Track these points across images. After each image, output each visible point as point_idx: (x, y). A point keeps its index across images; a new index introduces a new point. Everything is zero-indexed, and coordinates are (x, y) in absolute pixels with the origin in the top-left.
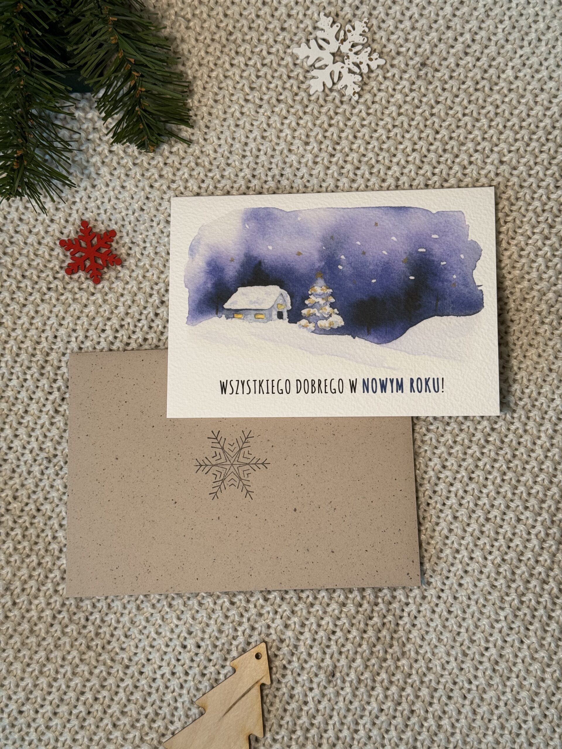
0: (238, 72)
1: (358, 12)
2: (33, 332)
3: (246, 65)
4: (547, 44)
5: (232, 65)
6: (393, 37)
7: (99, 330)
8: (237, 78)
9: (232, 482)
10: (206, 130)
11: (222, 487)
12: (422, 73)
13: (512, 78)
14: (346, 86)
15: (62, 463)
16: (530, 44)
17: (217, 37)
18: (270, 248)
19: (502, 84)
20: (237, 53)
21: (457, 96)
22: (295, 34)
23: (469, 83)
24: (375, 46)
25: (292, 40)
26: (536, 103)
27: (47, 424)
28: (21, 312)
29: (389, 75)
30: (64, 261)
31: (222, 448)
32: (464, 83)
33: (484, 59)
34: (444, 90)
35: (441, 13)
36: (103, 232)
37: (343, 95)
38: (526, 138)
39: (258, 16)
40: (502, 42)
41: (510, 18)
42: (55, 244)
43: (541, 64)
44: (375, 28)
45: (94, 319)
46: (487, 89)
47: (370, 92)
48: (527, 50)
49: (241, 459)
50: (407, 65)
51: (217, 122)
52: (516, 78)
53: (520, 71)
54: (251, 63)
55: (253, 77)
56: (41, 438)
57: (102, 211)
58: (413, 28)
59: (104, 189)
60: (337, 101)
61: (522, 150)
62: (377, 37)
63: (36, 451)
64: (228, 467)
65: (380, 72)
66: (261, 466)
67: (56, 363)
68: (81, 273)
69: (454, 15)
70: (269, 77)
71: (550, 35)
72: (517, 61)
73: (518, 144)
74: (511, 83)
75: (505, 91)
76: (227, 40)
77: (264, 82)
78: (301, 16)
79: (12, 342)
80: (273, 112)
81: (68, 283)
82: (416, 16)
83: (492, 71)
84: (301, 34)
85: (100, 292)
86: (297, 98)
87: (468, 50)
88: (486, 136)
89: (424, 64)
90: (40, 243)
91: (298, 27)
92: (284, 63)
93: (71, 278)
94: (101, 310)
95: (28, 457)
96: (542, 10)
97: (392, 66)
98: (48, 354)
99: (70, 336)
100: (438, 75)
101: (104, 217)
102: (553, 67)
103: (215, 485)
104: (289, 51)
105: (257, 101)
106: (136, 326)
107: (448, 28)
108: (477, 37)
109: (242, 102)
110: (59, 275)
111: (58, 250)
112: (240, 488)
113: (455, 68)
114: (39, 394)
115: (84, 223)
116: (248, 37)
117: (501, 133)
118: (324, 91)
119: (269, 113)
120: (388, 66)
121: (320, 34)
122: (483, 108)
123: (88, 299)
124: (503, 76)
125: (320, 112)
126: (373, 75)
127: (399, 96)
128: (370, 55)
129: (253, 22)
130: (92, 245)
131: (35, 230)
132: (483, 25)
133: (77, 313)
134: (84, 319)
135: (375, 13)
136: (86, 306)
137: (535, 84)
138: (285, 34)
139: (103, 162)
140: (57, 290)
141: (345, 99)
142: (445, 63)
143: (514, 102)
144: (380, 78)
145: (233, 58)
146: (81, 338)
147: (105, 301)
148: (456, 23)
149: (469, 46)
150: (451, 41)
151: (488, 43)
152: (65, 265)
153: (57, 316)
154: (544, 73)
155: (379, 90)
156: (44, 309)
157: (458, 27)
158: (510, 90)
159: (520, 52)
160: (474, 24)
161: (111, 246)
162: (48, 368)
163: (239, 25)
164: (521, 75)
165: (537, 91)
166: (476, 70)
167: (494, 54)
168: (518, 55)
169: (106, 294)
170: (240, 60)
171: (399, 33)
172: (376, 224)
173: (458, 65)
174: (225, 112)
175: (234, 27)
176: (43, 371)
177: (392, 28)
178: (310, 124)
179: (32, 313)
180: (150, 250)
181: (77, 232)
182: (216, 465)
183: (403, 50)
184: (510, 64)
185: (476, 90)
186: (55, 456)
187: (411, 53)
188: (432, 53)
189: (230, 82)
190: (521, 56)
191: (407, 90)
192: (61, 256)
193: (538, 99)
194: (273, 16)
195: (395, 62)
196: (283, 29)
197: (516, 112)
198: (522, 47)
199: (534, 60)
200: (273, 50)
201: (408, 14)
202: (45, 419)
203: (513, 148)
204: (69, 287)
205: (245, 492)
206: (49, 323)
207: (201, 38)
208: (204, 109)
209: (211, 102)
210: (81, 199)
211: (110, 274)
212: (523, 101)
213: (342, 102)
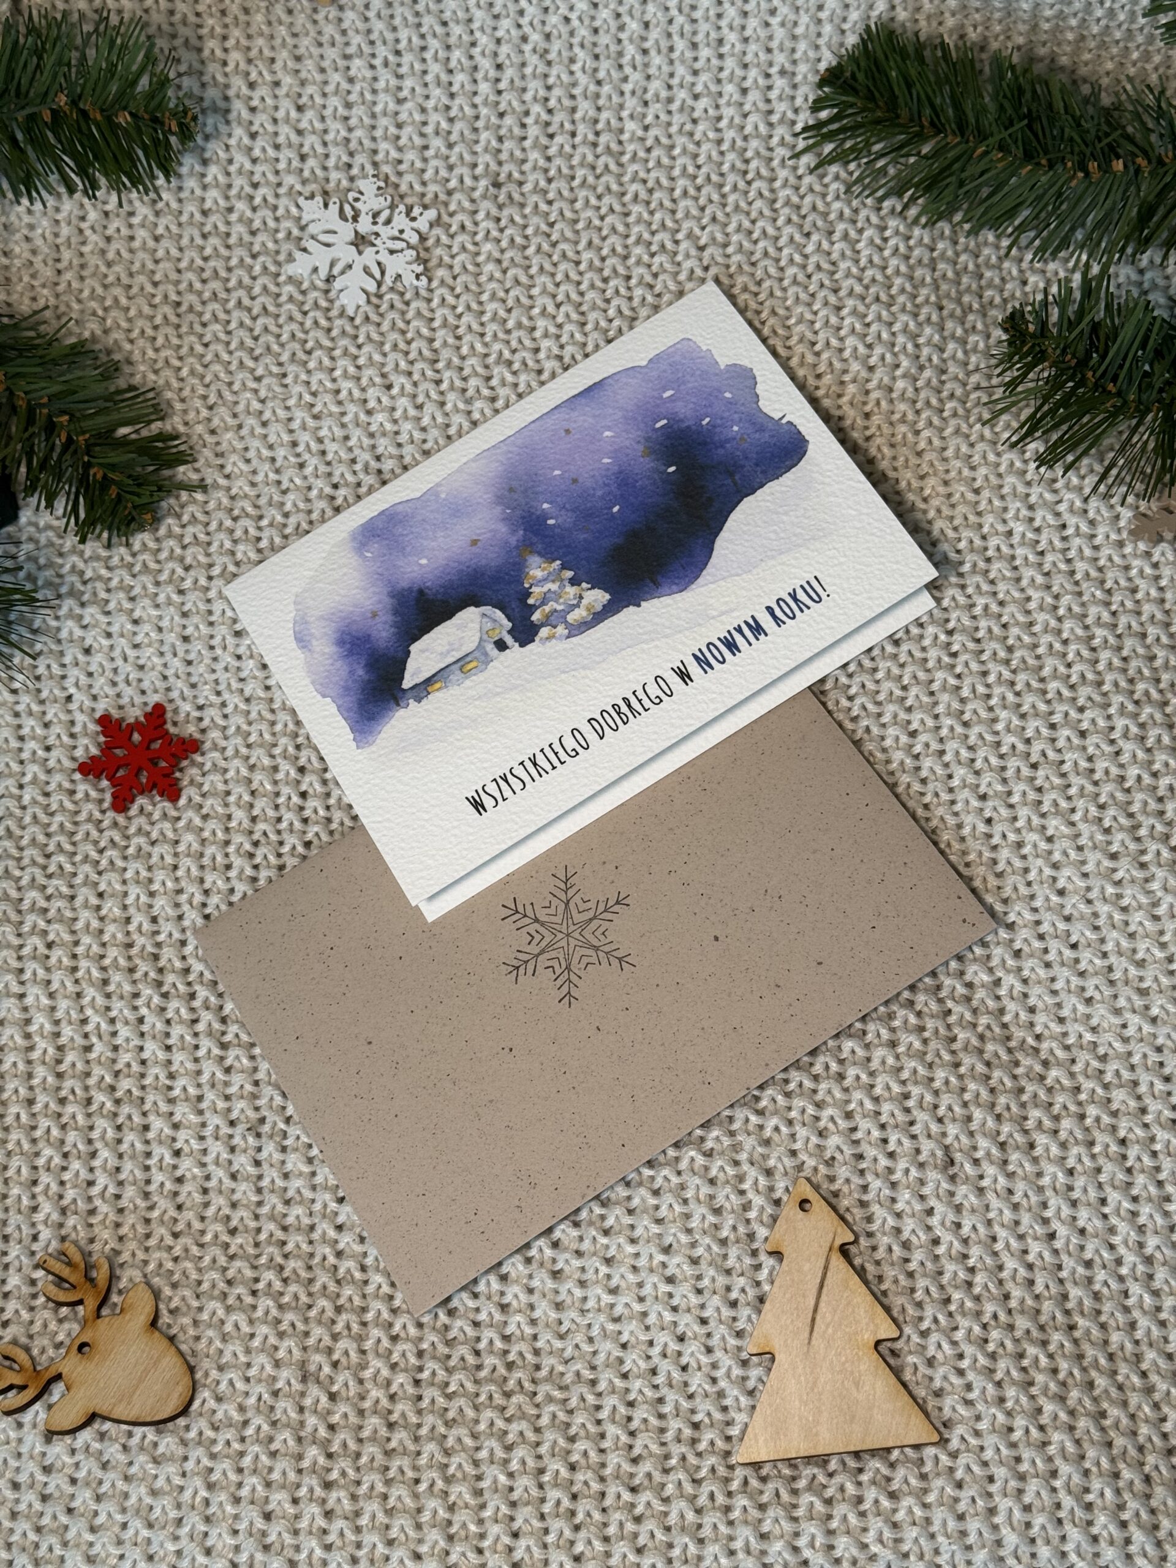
0: (220, 348)
1: (355, 171)
2: (111, 929)
4: (659, 52)
9: (585, 960)
10: (219, 461)
11: (573, 978)
14: (399, 276)
18: (424, 561)
21: (575, 200)
22: (278, 252)
23: (581, 173)
24: (409, 200)
25: (277, 262)
26: (698, 144)
27: (219, 1075)
28: (74, 910)
29: (454, 228)
30: (102, 799)
31: (536, 920)
32: (573, 178)
33: (581, 129)
34: (549, 202)
35: (478, 100)
36: (142, 718)
37: (402, 294)
38: (715, 197)
39: (206, 258)
40: (592, 88)
41: (582, 46)
42: (73, 781)
43: (670, 87)
44: (393, 178)
45: (202, 854)
46: (613, 167)
47: (440, 265)
48: (635, 77)
49: (578, 918)
50: (473, 200)
51: (229, 435)
52: (646, 128)
53: (644, 116)
54: (233, 325)
55: (249, 343)
56: (221, 1105)
57: (122, 686)
58: (450, 146)
59: (106, 644)
60: (398, 305)
61: (720, 216)
62: (404, 188)
63: (225, 1130)
64: (564, 943)
65: (437, 231)
66: (616, 908)
67: (178, 965)
68: (141, 801)
69: (499, 92)
70: (273, 329)
71: (654, 34)
72: (631, 103)
73: (708, 211)
74: (642, 139)
75: (642, 154)
76: (178, 315)
77: (270, 340)
78: (271, 224)
79: (83, 964)
80: (308, 371)
81: (127, 826)
82: (444, 125)
83: (603, 139)
84: (286, 247)
85: (189, 808)
86: (334, 333)
87: (551, 130)
88: (654, 227)
89: (497, 185)
90: (47, 795)
91: (276, 242)
92: (283, 298)
93: (128, 817)
94: (207, 834)
95: (216, 1148)
97: (451, 215)
98: (157, 957)
99: (177, 905)
100: (528, 187)
101: (128, 692)
102: (689, 79)
103: (559, 982)
104: (282, 278)
105: (275, 369)
106: (279, 832)
107: (501, 115)
108: (552, 103)
109: (253, 385)
110: (107, 823)
111: (83, 787)
112: (604, 961)
113: (547, 164)
114: (177, 1031)
115: (103, 721)
116: (208, 295)
117: (673, 212)
118: (369, 302)
119: (304, 377)
120: (445, 217)
121: (313, 229)
122: (623, 194)
123: (175, 829)
124: (625, 137)
125: (381, 333)
126: (430, 242)
127: (487, 249)
128: (408, 214)
129: (203, 269)
130: (135, 747)
131: (28, 778)
132: (551, 81)
133: (168, 860)
134: (186, 862)
135: (380, 157)
136: (177, 842)
137: (677, 119)
138: (261, 260)
139: (82, 604)
141: (408, 296)
142: (527, 167)
143: (665, 161)
146: (198, 898)
148: (509, 99)
149: (548, 124)
150: (517, 131)
152: (106, 805)
154: (682, 95)
155: (453, 257)
156: (110, 882)
157: (515, 104)
159: (628, 88)
160: (534, 86)
164: (649, 119)
165: (688, 127)
166: (580, 150)
167: (592, 113)
171: (433, 163)
172: (567, 431)
173: (549, 159)
176: (165, 989)
179: (94, 901)
180: (233, 700)
182: (542, 952)
183: (453, 184)
184: (625, 114)
185: (598, 177)
188: (500, 163)
190: (633, 93)
192: (93, 794)
193: (697, 137)
195: (452, 207)
197: (676, 172)
199: (655, 85)
202: (209, 1068)
203: (705, 221)
205: (615, 962)
209: (205, 413)
213: (407, 303)
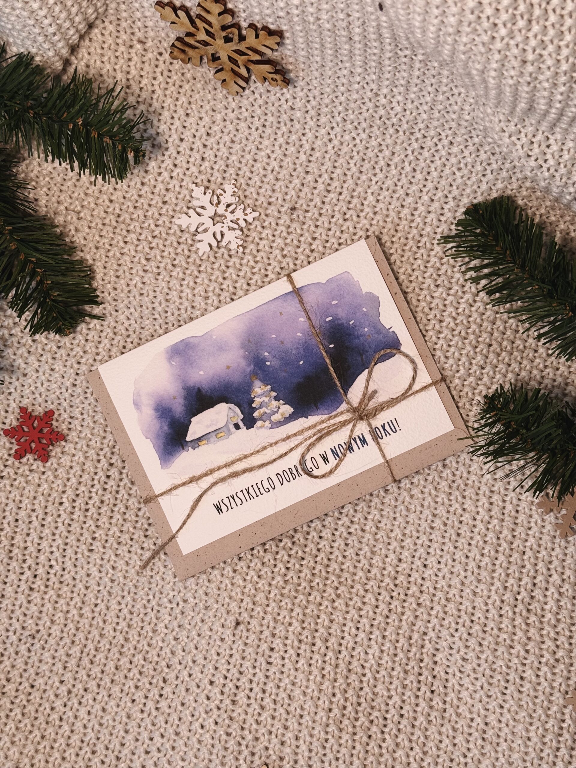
0: (132, 247)
1: (226, 175)
3: (139, 240)
5: (126, 242)
6: (262, 191)
7: (56, 505)
8: (133, 253)
10: (115, 303)
12: (294, 216)
13: (374, 203)
14: (229, 242)
15: (46, 637)
16: (381, 170)
17: (107, 221)
19: (367, 210)
20: (128, 231)
21: (330, 230)
22: (176, 205)
23: (337, 216)
24: (248, 201)
25: (174, 210)
26: (400, 219)
27: (25, 604)
29: (266, 224)
30: (11, 449)
32: (333, 217)
33: (345, 192)
34: (317, 226)
35: (297, 162)
36: (41, 414)
37: (230, 250)
39: (140, 196)
43: (396, 185)
44: (243, 187)
45: (49, 495)
46: (354, 217)
47: (253, 242)
50: (279, 212)
51: (123, 294)
52: (378, 201)
53: (379, 195)
54: (142, 237)
55: (147, 250)
58: (277, 180)
59: (35, 375)
60: (226, 256)
62: (248, 193)
63: (19, 631)
65: (257, 223)
67: (22, 545)
69: (310, 161)
70: (161, 247)
71: (396, 159)
72: (374, 188)
74: (374, 207)
75: (371, 215)
76: (117, 222)
77: (158, 252)
78: (177, 189)
80: (171, 276)
81: (18, 468)
82: (277, 168)
83: (355, 201)
84: (181, 204)
85: (50, 469)
86: (190, 260)
87: (329, 188)
89: (293, 209)
91: (177, 199)
92: (172, 231)
93: (20, 463)
94: (54, 486)
95: (13, 638)
96: (384, 140)
97: (267, 216)
98: (13, 538)
99: (30, 517)
100: (309, 215)
101: (40, 400)
102: (407, 185)
104: (173, 220)
105: (155, 270)
106: (90, 492)
107: (307, 173)
108: (335, 175)
109: (141, 273)
110: (9, 463)
111: (4, 440)
113: (322, 206)
114: (12, 577)
115: (23, 410)
116: (135, 216)
118: (211, 250)
119: (167, 279)
120: (263, 216)
121: (196, 203)
123: (40, 479)
124: (366, 203)
125: (213, 269)
126: (251, 227)
127: (279, 240)
128: (244, 210)
129: (137, 201)
130: (34, 428)
132: (337, 164)
133: (32, 494)
134: (41, 498)
135: (241, 173)
136: (39, 485)
137: (395, 203)
138: (167, 206)
139: (29, 352)
140: (9, 477)
141: (232, 253)
142: (312, 204)
143: (381, 223)
144: (259, 228)
145: (126, 237)
147: (56, 477)
148: (313, 167)
149: (329, 185)
150: (312, 184)
151: (345, 178)
153: (14, 501)
154: (401, 192)
155: (261, 239)
157: (316, 170)
158: (375, 213)
159: (375, 179)
160: (328, 165)
161: (52, 425)
162: (16, 551)
163: (124, 207)
164: (381, 198)
165: (399, 209)
166: (341, 203)
167: (353, 186)
168: (374, 182)
169: (56, 470)
170: (132, 237)
171: (266, 186)
173: (324, 203)
174: (128, 285)
175: (121, 210)
177: (258, 183)
178: (206, 281)
180: (88, 420)
181: (18, 419)
183: (273, 200)
184: (369, 191)
185: (345, 220)
186: (38, 631)
187: (280, 201)
188: (299, 197)
189: (126, 258)
190: (377, 182)
191: (284, 234)
193: (401, 215)
194: (153, 193)
195: (269, 212)
196: (165, 203)
197: (385, 231)
198: (375, 175)
199: (389, 183)
200: (160, 222)
201: (270, 168)
202: (21, 599)
204: (20, 471)
206: (8, 509)
207: (93, 225)
208: (109, 286)
209: (113, 279)
210: (15, 389)
211: (55, 451)
212: (389, 220)
213: (230, 256)
